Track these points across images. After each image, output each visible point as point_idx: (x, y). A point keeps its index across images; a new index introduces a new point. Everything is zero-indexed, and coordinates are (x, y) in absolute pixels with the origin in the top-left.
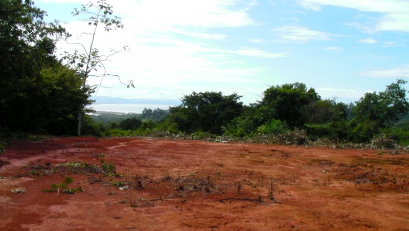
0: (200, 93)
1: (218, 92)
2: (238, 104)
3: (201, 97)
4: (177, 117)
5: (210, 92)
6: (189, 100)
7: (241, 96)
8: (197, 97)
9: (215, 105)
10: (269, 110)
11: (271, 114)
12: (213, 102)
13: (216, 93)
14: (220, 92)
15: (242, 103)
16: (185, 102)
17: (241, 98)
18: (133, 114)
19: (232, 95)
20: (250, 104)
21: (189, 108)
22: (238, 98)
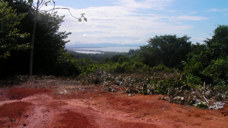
0: (161, 36)
1: (173, 35)
2: (187, 43)
3: (162, 39)
4: (144, 53)
5: (168, 35)
6: (153, 41)
7: (189, 38)
8: (159, 39)
9: (171, 44)
10: (220, 45)
11: (223, 49)
12: (170, 43)
13: (172, 36)
14: (175, 35)
15: (191, 42)
16: (151, 43)
17: (190, 39)
18: (124, 52)
19: (183, 37)
20: (197, 43)
21: (154, 47)
22: (187, 39)
